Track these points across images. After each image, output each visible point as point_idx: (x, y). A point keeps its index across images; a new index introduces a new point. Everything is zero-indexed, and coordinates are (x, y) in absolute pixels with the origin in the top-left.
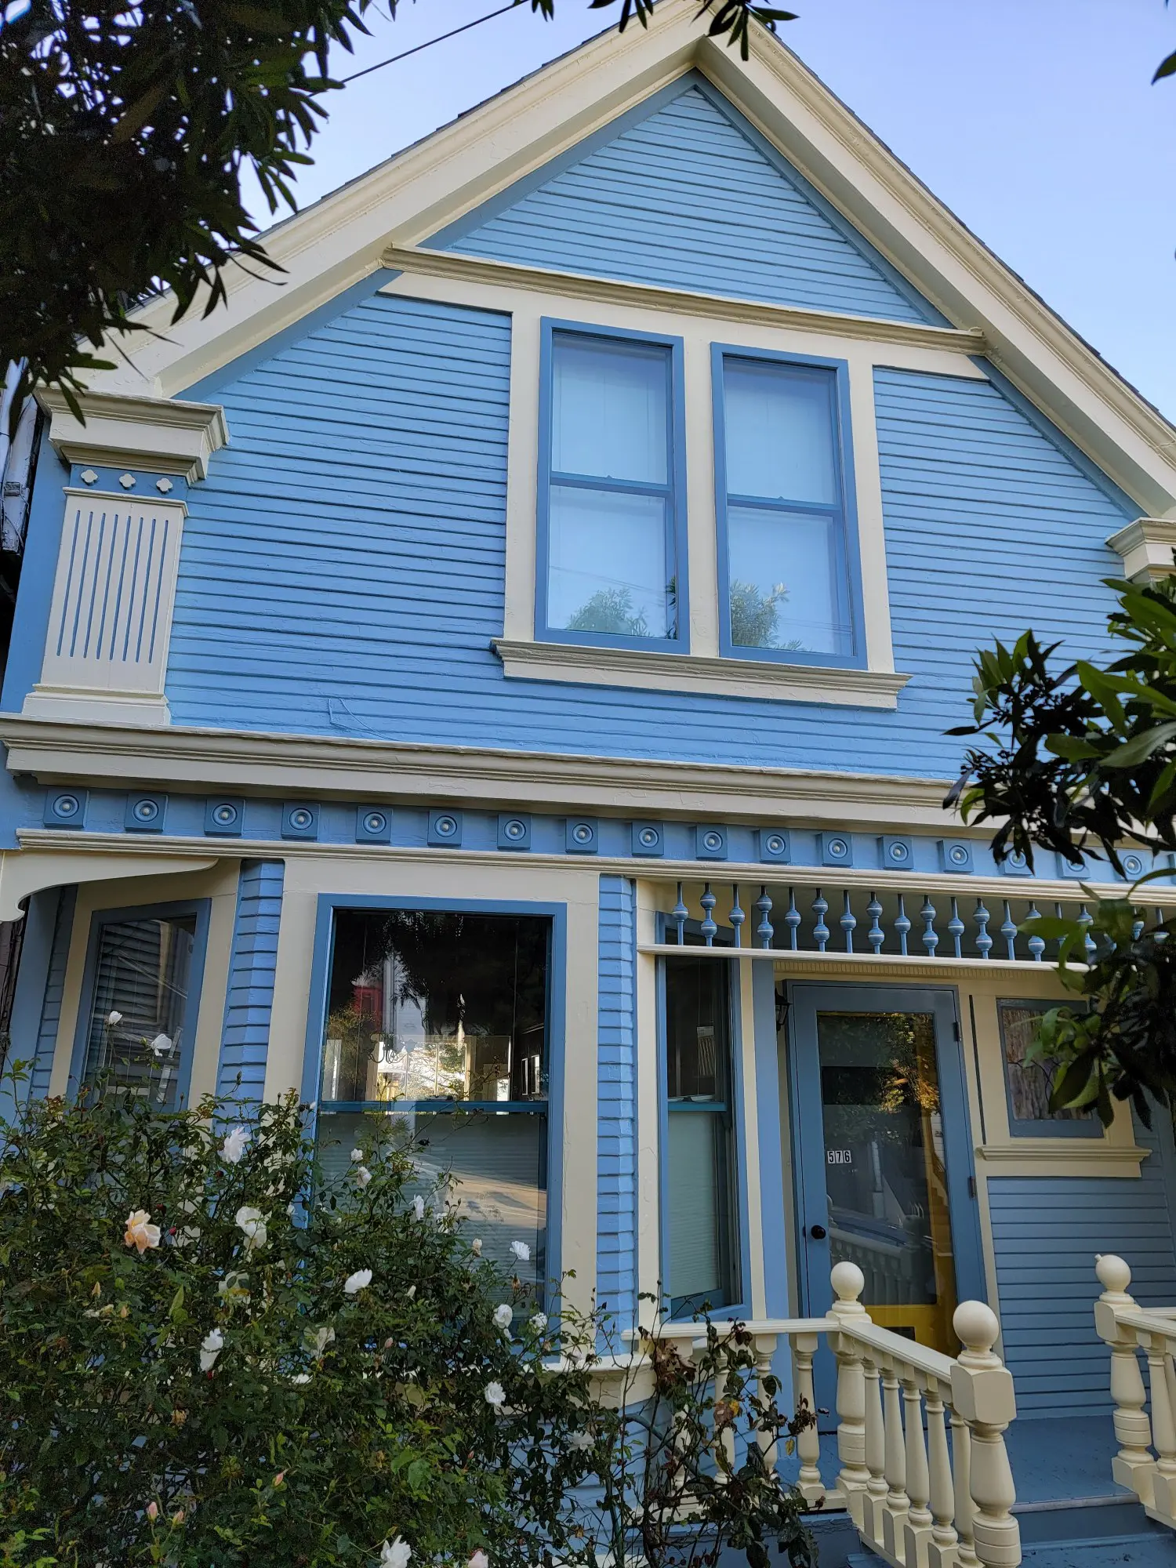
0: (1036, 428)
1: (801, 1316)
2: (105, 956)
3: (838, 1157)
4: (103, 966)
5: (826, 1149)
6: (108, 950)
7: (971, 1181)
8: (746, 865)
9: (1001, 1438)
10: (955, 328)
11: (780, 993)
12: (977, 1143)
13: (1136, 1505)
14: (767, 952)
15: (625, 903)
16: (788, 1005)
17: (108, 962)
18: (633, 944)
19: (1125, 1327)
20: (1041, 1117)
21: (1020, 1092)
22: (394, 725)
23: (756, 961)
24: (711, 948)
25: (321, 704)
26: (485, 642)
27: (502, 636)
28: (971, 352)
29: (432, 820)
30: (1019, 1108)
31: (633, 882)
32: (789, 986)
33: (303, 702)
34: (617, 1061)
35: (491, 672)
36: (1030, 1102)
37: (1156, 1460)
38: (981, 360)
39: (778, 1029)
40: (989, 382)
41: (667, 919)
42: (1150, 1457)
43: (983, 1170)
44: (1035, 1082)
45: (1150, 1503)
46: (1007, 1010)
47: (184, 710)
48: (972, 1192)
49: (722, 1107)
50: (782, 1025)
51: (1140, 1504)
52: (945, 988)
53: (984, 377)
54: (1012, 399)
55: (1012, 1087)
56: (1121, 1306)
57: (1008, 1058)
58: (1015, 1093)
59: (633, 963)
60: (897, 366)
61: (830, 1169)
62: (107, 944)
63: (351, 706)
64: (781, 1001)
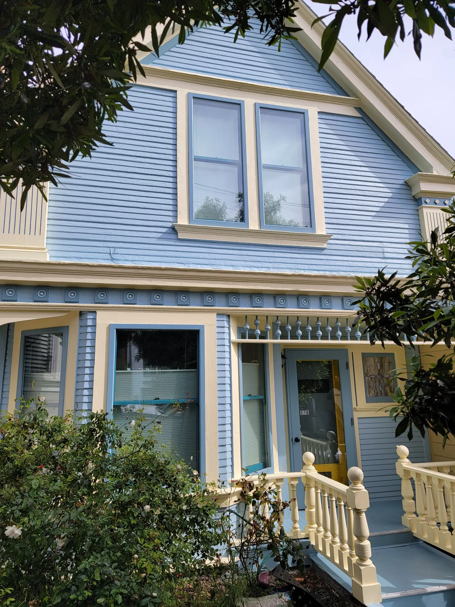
0: (379, 136)
1: (291, 472)
2: (28, 346)
3: (304, 413)
4: (27, 350)
5: (300, 410)
6: (29, 344)
7: (352, 420)
8: (271, 309)
9: (364, 514)
10: (349, 96)
11: (283, 354)
12: (354, 406)
13: (410, 533)
14: (279, 341)
15: (226, 325)
16: (286, 358)
17: (29, 348)
18: (230, 339)
19: (407, 471)
20: (377, 396)
21: (370, 387)
22: (137, 258)
23: (274, 344)
24: (258, 340)
25: (108, 250)
26: (170, 225)
27: (177, 222)
28: (355, 106)
29: (152, 295)
30: (369, 393)
31: (229, 316)
32: (286, 351)
33: (101, 250)
34: (224, 383)
35: (173, 236)
36: (373, 390)
37: (417, 516)
38: (359, 110)
39: (282, 367)
40: (362, 118)
41: (242, 329)
42: (415, 516)
43: (356, 415)
44: (375, 383)
45: (415, 531)
46: (365, 357)
47: (55, 253)
48: (352, 424)
49: (262, 397)
50: (284, 366)
51: (411, 532)
52: (343, 350)
53: (360, 116)
54: (371, 125)
55: (367, 385)
56: (405, 463)
57: (366, 375)
58: (368, 387)
59: (230, 347)
60: (327, 112)
61: (301, 417)
62: (28, 342)
63: (118, 251)
64: (283, 357)
